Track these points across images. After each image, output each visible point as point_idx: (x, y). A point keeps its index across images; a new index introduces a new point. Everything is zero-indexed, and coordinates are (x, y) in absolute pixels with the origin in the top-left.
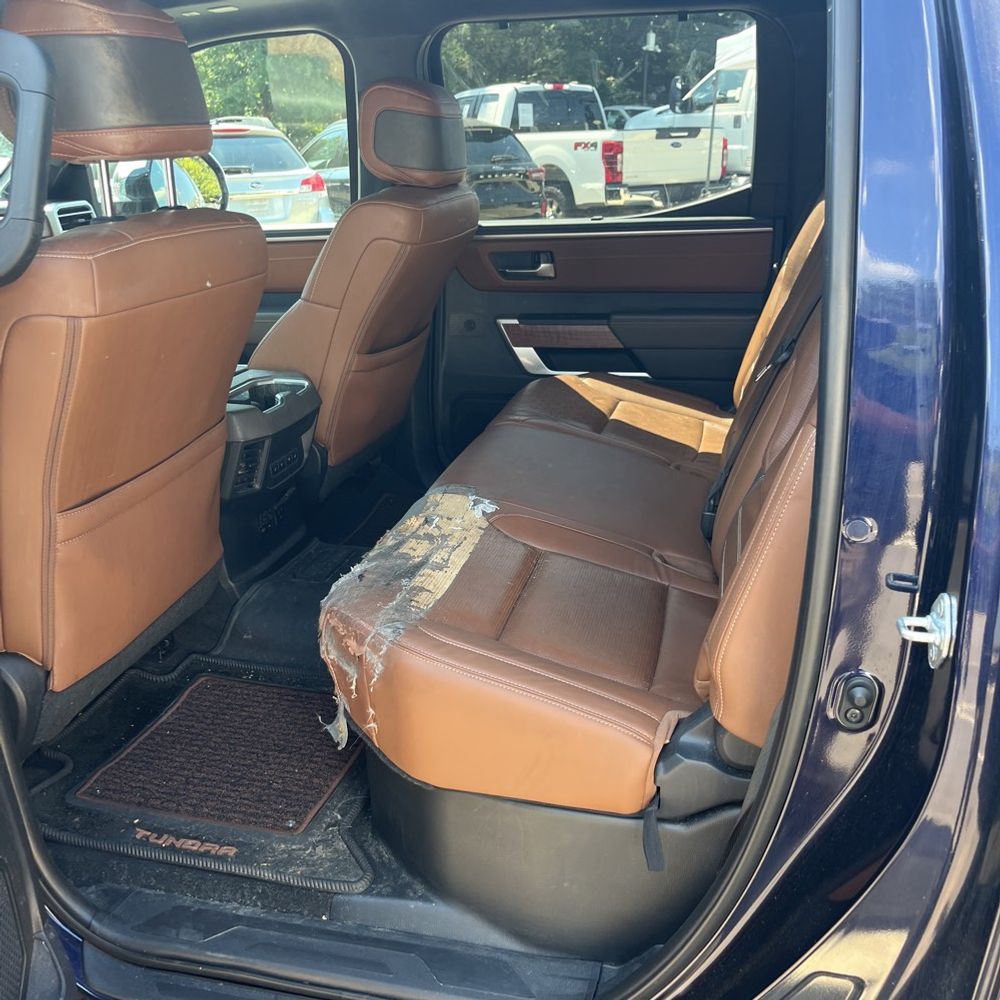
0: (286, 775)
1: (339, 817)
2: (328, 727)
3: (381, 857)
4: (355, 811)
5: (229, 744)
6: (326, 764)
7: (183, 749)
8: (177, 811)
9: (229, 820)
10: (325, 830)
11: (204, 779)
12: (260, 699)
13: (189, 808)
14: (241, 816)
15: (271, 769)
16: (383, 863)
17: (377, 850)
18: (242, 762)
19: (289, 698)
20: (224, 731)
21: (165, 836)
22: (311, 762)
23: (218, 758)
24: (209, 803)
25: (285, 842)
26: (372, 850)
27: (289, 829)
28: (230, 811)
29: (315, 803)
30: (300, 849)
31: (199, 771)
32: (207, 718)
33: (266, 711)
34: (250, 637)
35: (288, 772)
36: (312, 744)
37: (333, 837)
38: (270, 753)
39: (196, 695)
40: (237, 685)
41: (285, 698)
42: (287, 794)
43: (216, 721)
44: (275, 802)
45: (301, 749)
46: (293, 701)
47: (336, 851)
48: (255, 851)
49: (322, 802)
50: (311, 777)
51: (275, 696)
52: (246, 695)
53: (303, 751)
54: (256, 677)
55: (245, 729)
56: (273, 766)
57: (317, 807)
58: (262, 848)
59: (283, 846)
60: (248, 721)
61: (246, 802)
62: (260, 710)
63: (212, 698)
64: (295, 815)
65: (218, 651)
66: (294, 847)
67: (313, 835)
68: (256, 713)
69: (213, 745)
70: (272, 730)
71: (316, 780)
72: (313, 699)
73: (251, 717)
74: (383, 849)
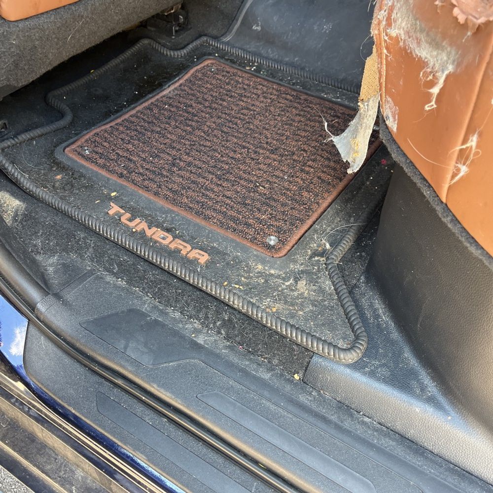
0: (274, 180)
1: (328, 246)
2: (335, 139)
3: (377, 317)
4: (347, 243)
5: (222, 132)
6: (319, 178)
7: (177, 127)
8: (156, 194)
9: (207, 218)
10: (311, 257)
11: (189, 164)
12: (259, 92)
13: (168, 193)
14: (220, 217)
15: (260, 169)
16: (379, 326)
17: (371, 305)
18: (232, 154)
19: (288, 97)
20: (219, 117)
21: (138, 220)
22: (302, 170)
23: (208, 144)
24: (190, 193)
25: (263, 262)
26: (364, 302)
27: (269, 247)
28: (209, 208)
29: (302, 221)
30: (278, 277)
31: (188, 154)
32: (206, 100)
33: (263, 105)
34: (259, 28)
35: (277, 177)
36: (304, 150)
37: (319, 270)
38: (261, 151)
39: (200, 75)
40: (239, 73)
41: (284, 95)
42: (272, 203)
43: (214, 105)
44: (259, 210)
45: (293, 154)
46: (291, 101)
47: (321, 291)
48: (228, 264)
49: (310, 222)
50: (301, 188)
51: (275, 92)
52: (247, 85)
53: (295, 157)
54: (258, 70)
55: (240, 119)
56: (261, 166)
57: (305, 227)
58: (238, 262)
59: (260, 267)
60: (245, 111)
61: (228, 201)
62: (257, 103)
63: (214, 82)
64: (279, 231)
65: (228, 38)
66: (272, 272)
67: (295, 261)
68: (253, 105)
69: (206, 129)
70: (267, 126)
71: (305, 194)
72: (311, 102)
73: (248, 109)
74: (379, 306)
